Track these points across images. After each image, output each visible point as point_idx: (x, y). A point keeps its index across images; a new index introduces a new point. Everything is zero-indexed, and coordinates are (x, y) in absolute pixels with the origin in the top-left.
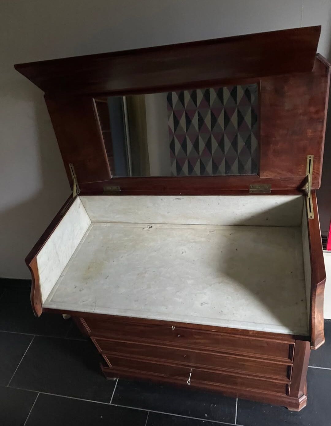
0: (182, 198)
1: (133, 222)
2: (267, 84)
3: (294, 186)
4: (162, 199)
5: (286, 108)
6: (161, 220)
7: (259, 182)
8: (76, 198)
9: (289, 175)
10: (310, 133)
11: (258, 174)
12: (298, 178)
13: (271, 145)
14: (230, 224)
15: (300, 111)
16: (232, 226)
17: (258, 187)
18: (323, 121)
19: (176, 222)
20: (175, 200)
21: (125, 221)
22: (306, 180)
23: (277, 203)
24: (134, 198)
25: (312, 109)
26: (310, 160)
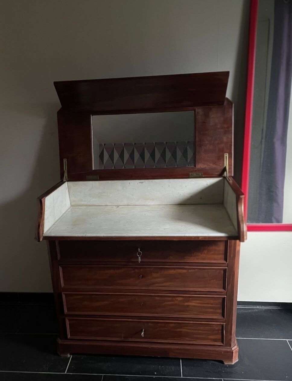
0: (145, 182)
1: (103, 205)
2: (200, 110)
3: (217, 174)
4: (129, 183)
5: (211, 124)
6: (125, 202)
7: (195, 171)
8: (65, 182)
9: (214, 166)
10: (225, 139)
11: (195, 166)
12: (220, 168)
13: (203, 147)
14: (176, 204)
15: (219, 127)
16: (176, 205)
17: (195, 174)
18: (232, 133)
19: (137, 203)
20: (139, 184)
21: (97, 204)
22: (225, 169)
23: (207, 184)
24: (110, 182)
25: (225, 126)
26: (226, 157)
